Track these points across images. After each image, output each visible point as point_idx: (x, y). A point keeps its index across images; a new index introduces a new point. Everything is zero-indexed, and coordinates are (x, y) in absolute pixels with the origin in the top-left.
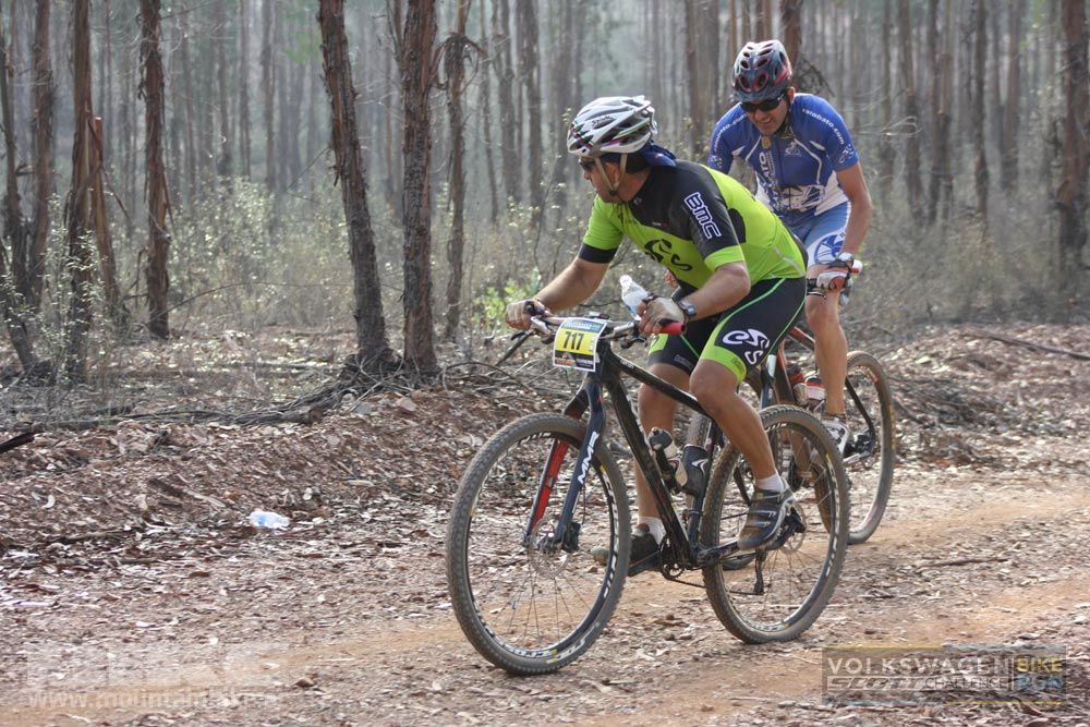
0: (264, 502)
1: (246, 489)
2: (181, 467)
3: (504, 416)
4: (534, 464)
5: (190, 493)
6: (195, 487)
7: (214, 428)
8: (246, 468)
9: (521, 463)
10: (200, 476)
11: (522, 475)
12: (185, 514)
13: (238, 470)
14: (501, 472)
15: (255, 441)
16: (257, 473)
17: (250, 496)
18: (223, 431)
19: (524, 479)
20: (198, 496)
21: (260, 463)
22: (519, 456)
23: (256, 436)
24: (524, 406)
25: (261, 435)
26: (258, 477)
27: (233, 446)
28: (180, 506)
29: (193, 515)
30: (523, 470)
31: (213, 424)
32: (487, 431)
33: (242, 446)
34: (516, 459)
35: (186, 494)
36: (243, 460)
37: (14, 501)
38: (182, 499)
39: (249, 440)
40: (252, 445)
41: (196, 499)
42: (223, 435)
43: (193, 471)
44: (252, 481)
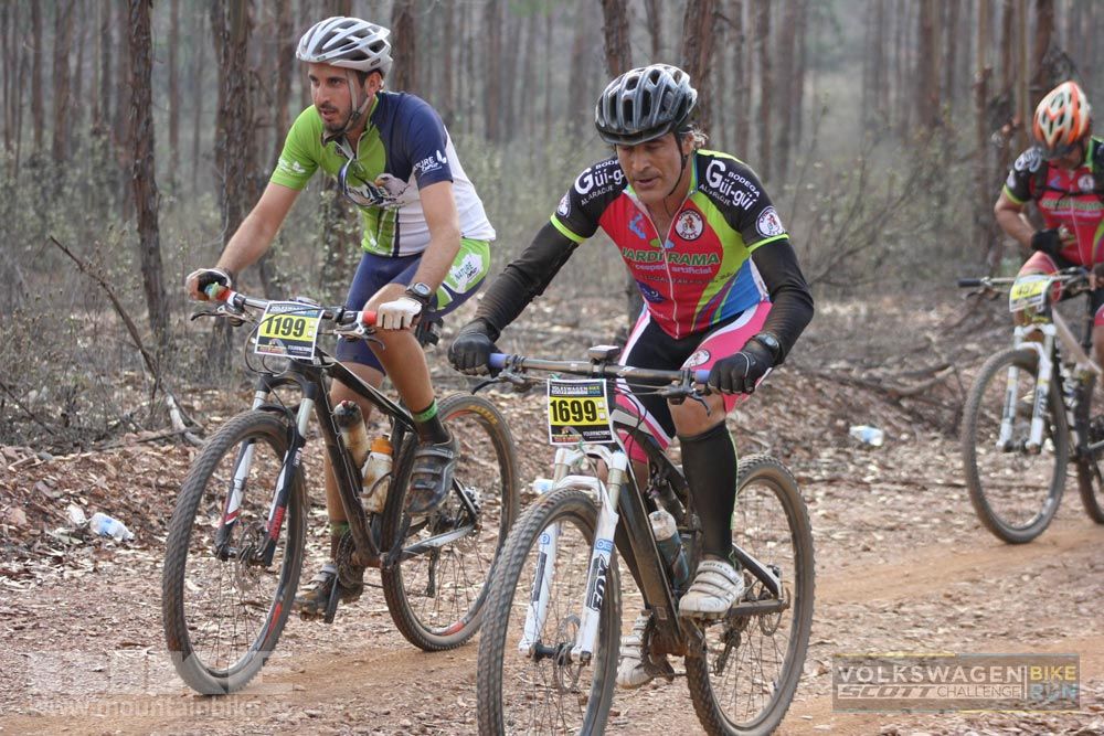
0: (545, 470)
1: (527, 456)
2: (467, 434)
3: (768, 394)
4: (797, 442)
5: (476, 459)
6: (479, 454)
7: (493, 396)
8: (527, 435)
9: (785, 440)
10: (484, 443)
11: (786, 452)
12: (471, 479)
13: (519, 438)
14: (766, 448)
15: (534, 410)
16: (537, 442)
17: (531, 465)
18: (503, 399)
19: (788, 456)
20: (483, 462)
21: (540, 432)
22: (782, 433)
23: (534, 406)
24: (787, 385)
25: (539, 404)
26: (538, 446)
27: (515, 415)
28: (466, 471)
29: (479, 480)
30: (786, 447)
31: (493, 392)
32: (752, 408)
33: (522, 415)
34: (780, 436)
35: (472, 460)
36: (524, 429)
37: (314, 462)
38: (468, 465)
39: (530, 410)
40: (531, 415)
41: (482, 466)
42: (503, 404)
43: (478, 438)
44: (532, 449)
